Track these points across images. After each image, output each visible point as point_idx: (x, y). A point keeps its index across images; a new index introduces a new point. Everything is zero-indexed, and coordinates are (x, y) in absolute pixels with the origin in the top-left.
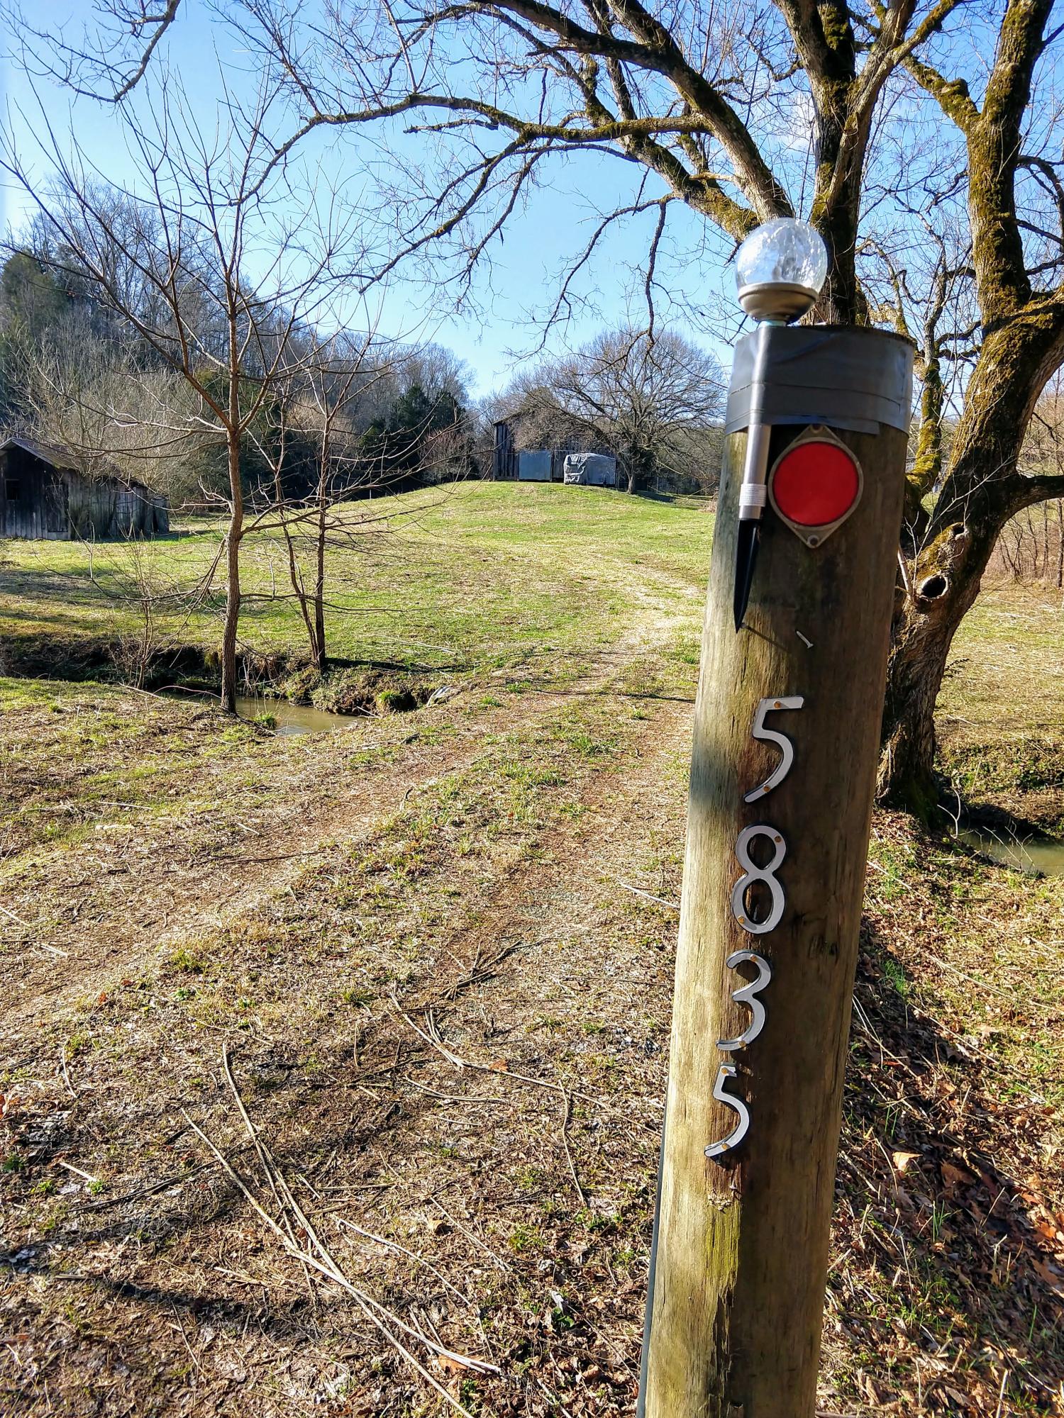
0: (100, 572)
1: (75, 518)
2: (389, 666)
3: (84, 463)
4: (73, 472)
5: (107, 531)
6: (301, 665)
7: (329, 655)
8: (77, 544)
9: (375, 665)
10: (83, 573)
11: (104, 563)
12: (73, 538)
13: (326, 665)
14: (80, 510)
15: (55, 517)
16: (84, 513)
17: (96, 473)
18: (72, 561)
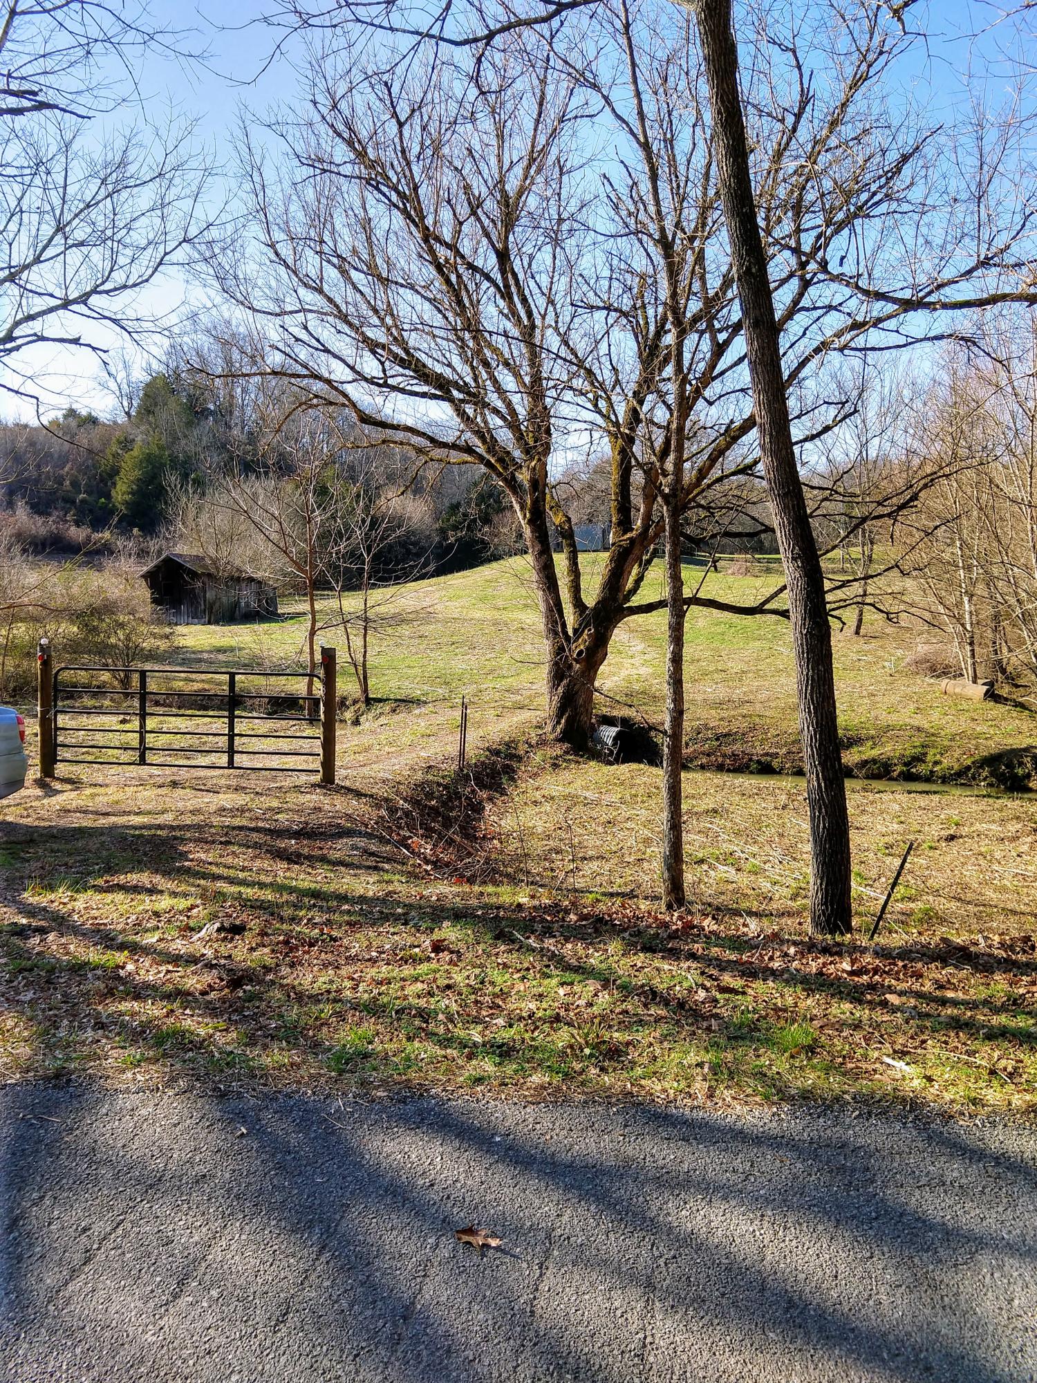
0: (232, 649)
1: (211, 608)
2: (404, 701)
3: (217, 568)
4: (210, 575)
5: (233, 615)
6: (355, 702)
7: (371, 696)
8: (213, 627)
9: (396, 700)
10: (220, 650)
11: (233, 642)
12: (209, 623)
13: (369, 701)
14: (214, 603)
15: (196, 608)
16: (217, 605)
17: (226, 574)
18: (213, 641)
